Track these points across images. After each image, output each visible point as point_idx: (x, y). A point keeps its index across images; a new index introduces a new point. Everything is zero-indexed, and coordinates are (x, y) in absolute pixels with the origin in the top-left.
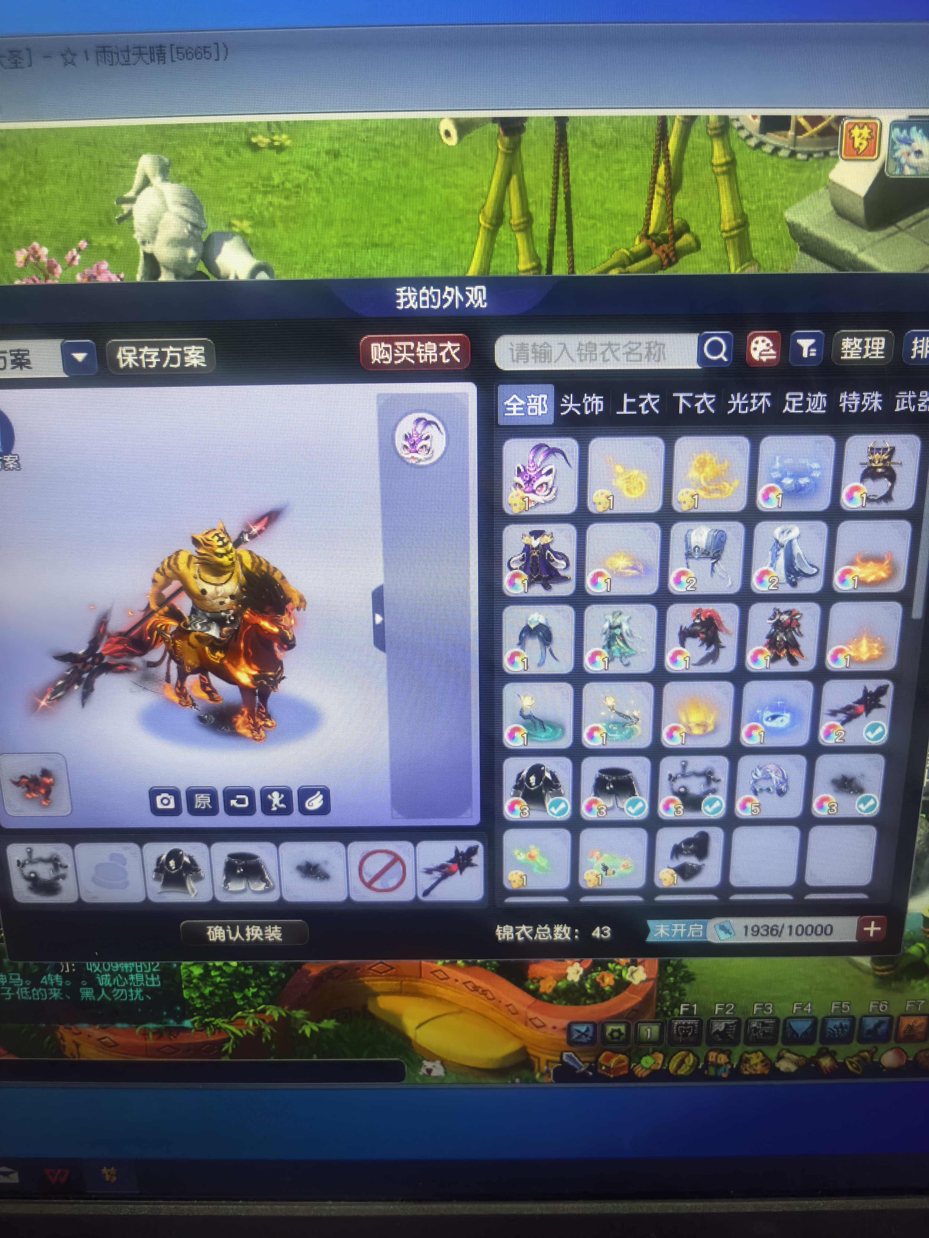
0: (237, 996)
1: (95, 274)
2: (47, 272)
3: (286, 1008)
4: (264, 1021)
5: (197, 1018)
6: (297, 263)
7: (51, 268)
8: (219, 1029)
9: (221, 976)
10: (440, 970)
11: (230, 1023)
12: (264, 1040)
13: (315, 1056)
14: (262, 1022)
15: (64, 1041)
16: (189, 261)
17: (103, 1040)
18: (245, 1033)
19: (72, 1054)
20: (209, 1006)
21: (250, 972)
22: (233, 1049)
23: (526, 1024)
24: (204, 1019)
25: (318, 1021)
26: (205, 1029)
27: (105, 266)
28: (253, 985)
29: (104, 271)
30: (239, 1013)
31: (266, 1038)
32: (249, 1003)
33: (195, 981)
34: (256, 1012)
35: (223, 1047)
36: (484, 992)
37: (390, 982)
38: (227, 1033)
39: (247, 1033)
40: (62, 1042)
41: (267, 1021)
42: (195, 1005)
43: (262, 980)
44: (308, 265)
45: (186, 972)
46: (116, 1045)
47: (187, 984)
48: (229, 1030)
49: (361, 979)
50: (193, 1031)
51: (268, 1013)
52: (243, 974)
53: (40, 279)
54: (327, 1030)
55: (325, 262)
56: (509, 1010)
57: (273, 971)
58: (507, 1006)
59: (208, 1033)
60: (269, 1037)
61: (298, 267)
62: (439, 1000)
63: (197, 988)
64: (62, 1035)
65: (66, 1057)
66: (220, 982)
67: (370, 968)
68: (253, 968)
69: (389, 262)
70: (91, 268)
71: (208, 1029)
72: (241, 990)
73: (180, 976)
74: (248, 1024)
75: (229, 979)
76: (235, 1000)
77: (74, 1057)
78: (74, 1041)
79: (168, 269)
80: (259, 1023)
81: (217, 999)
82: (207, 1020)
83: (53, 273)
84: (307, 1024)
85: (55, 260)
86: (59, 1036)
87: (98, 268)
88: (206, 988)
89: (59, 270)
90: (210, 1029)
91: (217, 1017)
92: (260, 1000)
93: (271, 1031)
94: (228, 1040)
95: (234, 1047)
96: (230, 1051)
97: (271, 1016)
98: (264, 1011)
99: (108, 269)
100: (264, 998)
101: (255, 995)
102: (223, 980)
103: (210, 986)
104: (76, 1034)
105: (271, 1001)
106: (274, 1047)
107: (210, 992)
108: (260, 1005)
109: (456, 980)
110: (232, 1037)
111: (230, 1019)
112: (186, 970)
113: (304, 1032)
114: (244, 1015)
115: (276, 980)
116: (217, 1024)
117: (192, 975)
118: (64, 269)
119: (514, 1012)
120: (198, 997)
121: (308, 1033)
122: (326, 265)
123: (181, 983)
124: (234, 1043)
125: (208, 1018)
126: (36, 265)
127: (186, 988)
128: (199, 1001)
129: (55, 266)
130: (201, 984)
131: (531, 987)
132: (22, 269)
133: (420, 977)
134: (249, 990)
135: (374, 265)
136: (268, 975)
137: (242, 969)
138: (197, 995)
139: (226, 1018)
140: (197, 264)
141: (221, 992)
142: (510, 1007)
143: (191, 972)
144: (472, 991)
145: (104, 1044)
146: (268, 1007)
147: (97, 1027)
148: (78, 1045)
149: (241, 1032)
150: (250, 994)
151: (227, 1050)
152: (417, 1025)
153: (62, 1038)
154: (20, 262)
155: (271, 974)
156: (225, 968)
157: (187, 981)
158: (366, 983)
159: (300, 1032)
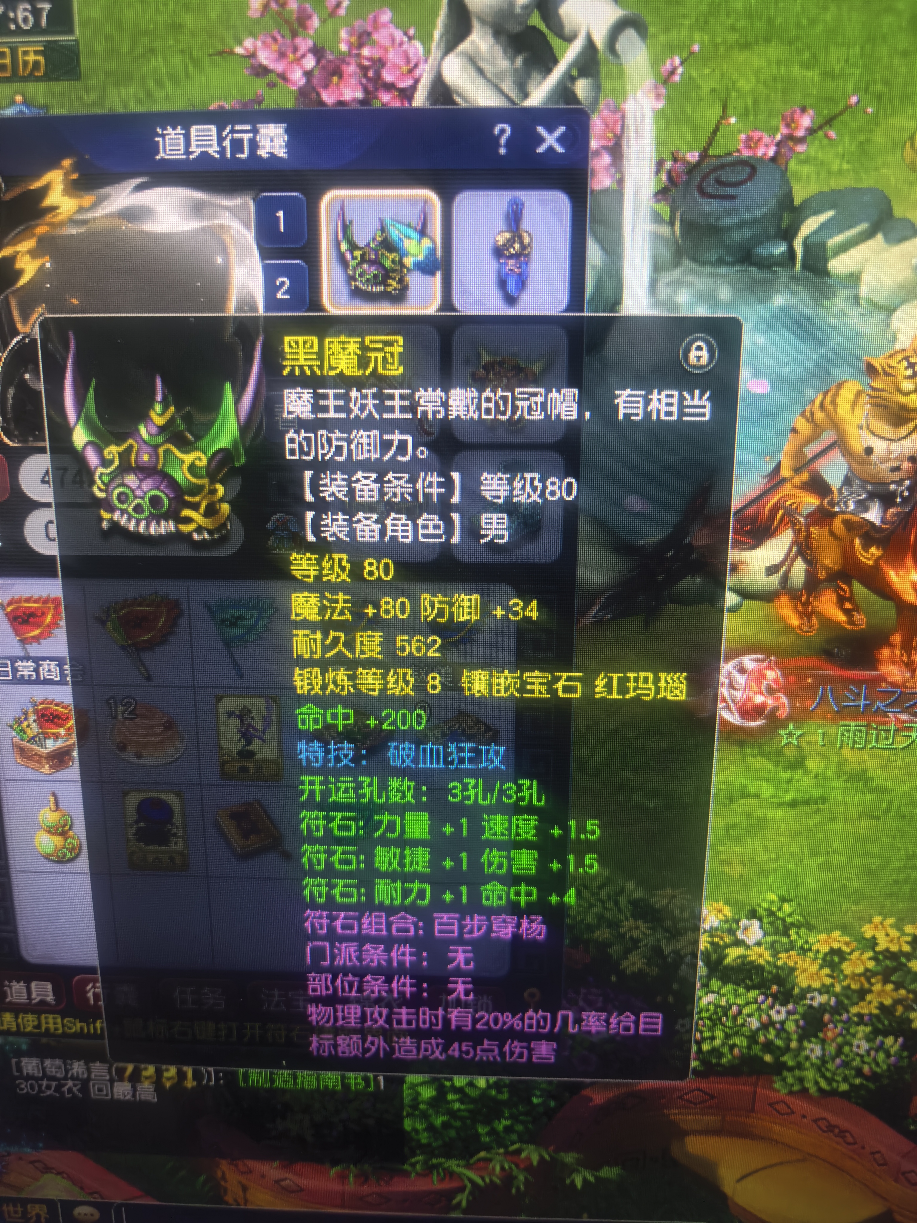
0: (482, 1130)
1: (369, 29)
2: (296, 26)
3: (552, 1148)
4: (517, 1166)
5: (420, 1158)
6: (684, 16)
7: (303, 20)
8: (451, 1174)
9: (462, 1102)
10: (783, 1102)
11: (468, 1166)
12: (514, 1191)
13: (585, 1215)
14: (513, 1167)
15: (226, 1181)
16: (518, 10)
17: (283, 1183)
18: (487, 1180)
19: (236, 1200)
20: (440, 1142)
21: (505, 1096)
22: (468, 1201)
23: (896, 1180)
24: (430, 1159)
25: (595, 1167)
26: (432, 1173)
27: (386, 17)
28: (507, 1114)
29: (384, 25)
30: (483, 1154)
31: (518, 1189)
32: (499, 1140)
33: (422, 1106)
34: (507, 1153)
35: (454, 1198)
36: (842, 1133)
37: (706, 1117)
38: (462, 1180)
39: (491, 1180)
40: (223, 1183)
41: (522, 1166)
42: (419, 1141)
43: (521, 1108)
44: (702, 20)
45: (410, 1094)
46: (301, 1190)
47: (410, 1110)
48: (465, 1175)
49: (665, 1111)
50: (413, 1175)
51: (523, 1155)
52: (494, 1100)
53: (283, 37)
54: (607, 1181)
55: (728, 15)
56: (875, 1159)
57: (537, 1097)
58: (873, 1153)
59: (435, 1178)
60: (522, 1187)
61: (687, 22)
62: (775, 1142)
63: (424, 1116)
64: (223, 1173)
65: (227, 1203)
66: (459, 1110)
67: (680, 1097)
68: (509, 1092)
69: (829, 17)
70: (364, 19)
71: (435, 1173)
72: (487, 1122)
73: (402, 1098)
74: (494, 1169)
75: (471, 1106)
76: (478, 1136)
77: (238, 1204)
78: (240, 1183)
79: (483, 22)
80: (510, 1168)
81: (453, 1133)
82: (434, 1161)
83: (304, 27)
84: (578, 1171)
85: (308, 7)
86: (219, 1174)
87: (375, 20)
88: (437, 1117)
89: (315, 22)
90: (438, 1174)
91: (449, 1156)
92: (514, 1137)
93: (526, 1178)
94: (462, 1189)
95: (471, 1198)
96: (464, 1204)
97: (528, 1158)
98: (518, 1152)
99: (391, 21)
100: (520, 1135)
101: (508, 1130)
102: (463, 1107)
103: (444, 1115)
104: (243, 1173)
105: (530, 1138)
106: (527, 1201)
107: (445, 1125)
108: (513, 1143)
109: (804, 1116)
110: (469, 1185)
111: (468, 1161)
112: (410, 1091)
113: (573, 1182)
114: (489, 1156)
115: (541, 1110)
116: (449, 1166)
117: (420, 1099)
118: (323, 21)
119: (882, 1162)
120: (425, 1130)
121: (579, 1183)
122: (730, 21)
123: (402, 1108)
124: (471, 1193)
125: (437, 1157)
126: (279, 14)
127: (408, 1115)
128: (425, 1134)
129: (310, 17)
130: (430, 1111)
131: (912, 1127)
132: (257, 21)
133: (753, 1110)
134: (500, 1122)
135: (804, 22)
136: (530, 1102)
137: (493, 1092)
138: (424, 1126)
139: (463, 1158)
140: (529, 15)
141: (458, 1124)
142: (877, 1156)
143: (418, 1094)
144: (824, 1131)
145: (283, 1188)
146: (525, 1146)
147: (276, 1164)
148: (245, 1189)
149: (483, 1179)
150: (501, 1128)
151: (460, 1203)
152: (738, 1176)
153: (224, 1177)
154: (256, 10)
155: (535, 1100)
156: (467, 1090)
157: (410, 1107)
158: (672, 1117)
159: (568, 1181)
